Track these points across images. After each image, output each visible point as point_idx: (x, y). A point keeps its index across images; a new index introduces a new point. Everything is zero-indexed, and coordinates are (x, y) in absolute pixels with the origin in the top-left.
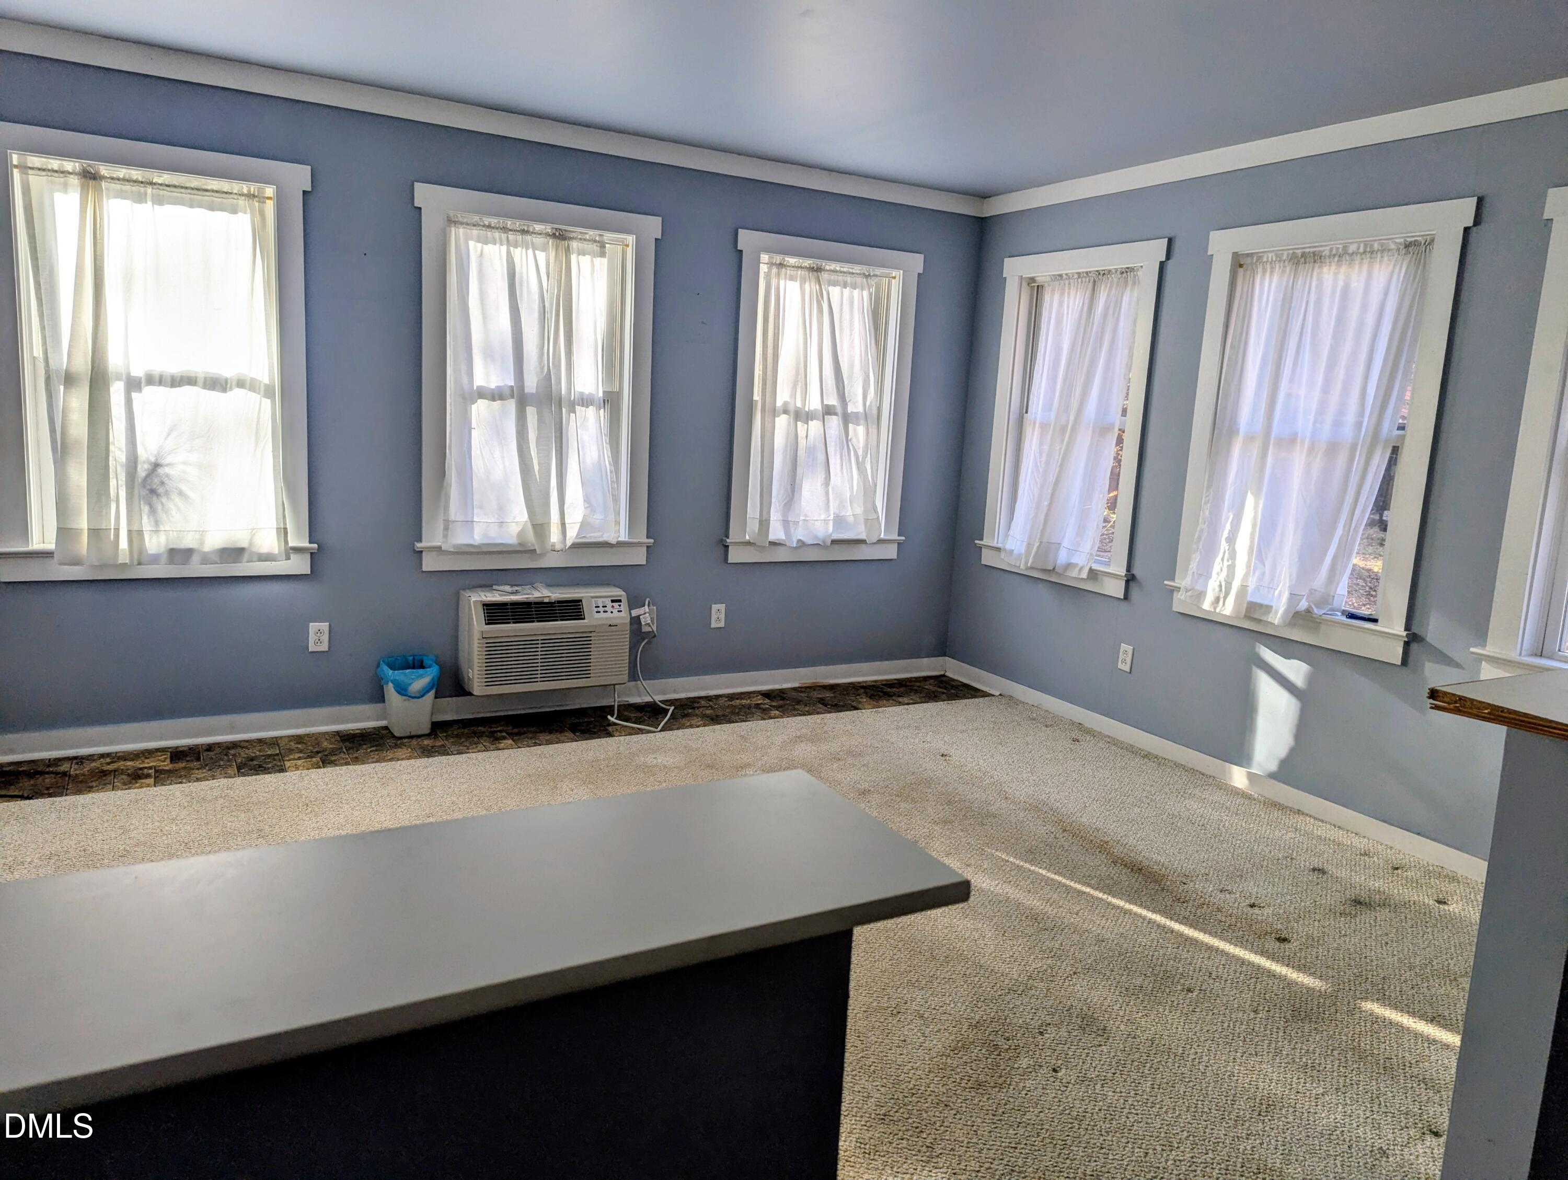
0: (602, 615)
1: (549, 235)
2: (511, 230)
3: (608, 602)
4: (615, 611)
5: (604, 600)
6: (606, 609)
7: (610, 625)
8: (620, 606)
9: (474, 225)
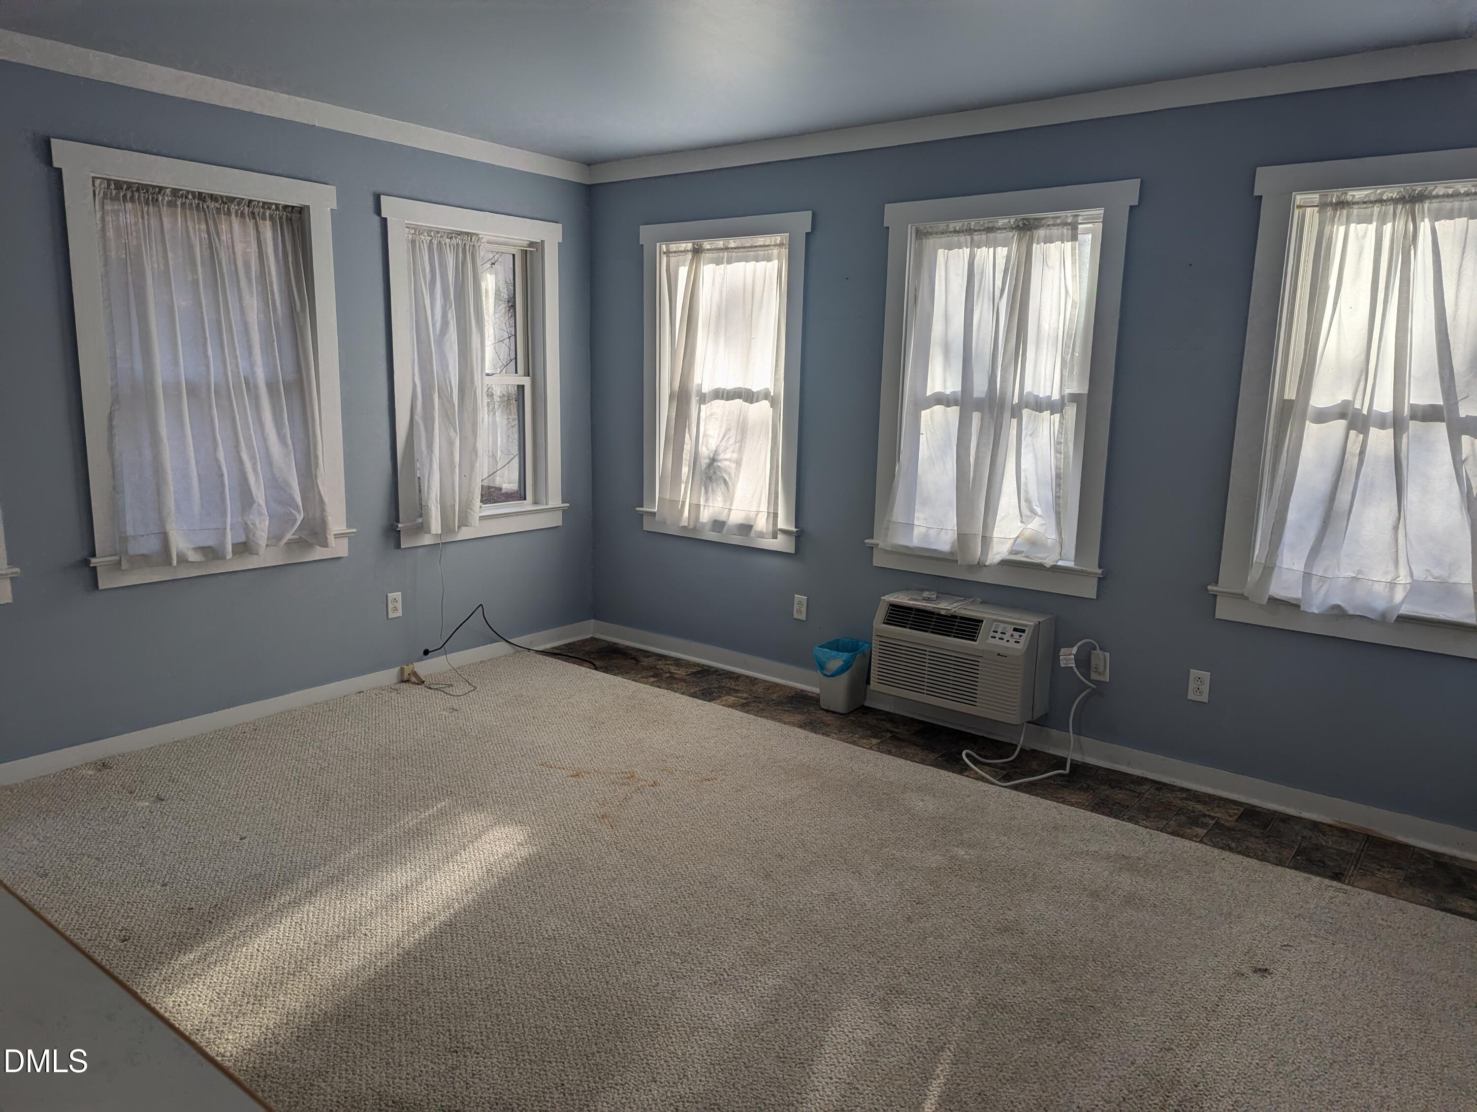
0: (996, 641)
1: (1013, 228)
2: (976, 231)
3: (1010, 630)
4: (1012, 641)
5: (1006, 625)
6: (1004, 636)
7: (999, 654)
8: (1020, 636)
9: (942, 233)
